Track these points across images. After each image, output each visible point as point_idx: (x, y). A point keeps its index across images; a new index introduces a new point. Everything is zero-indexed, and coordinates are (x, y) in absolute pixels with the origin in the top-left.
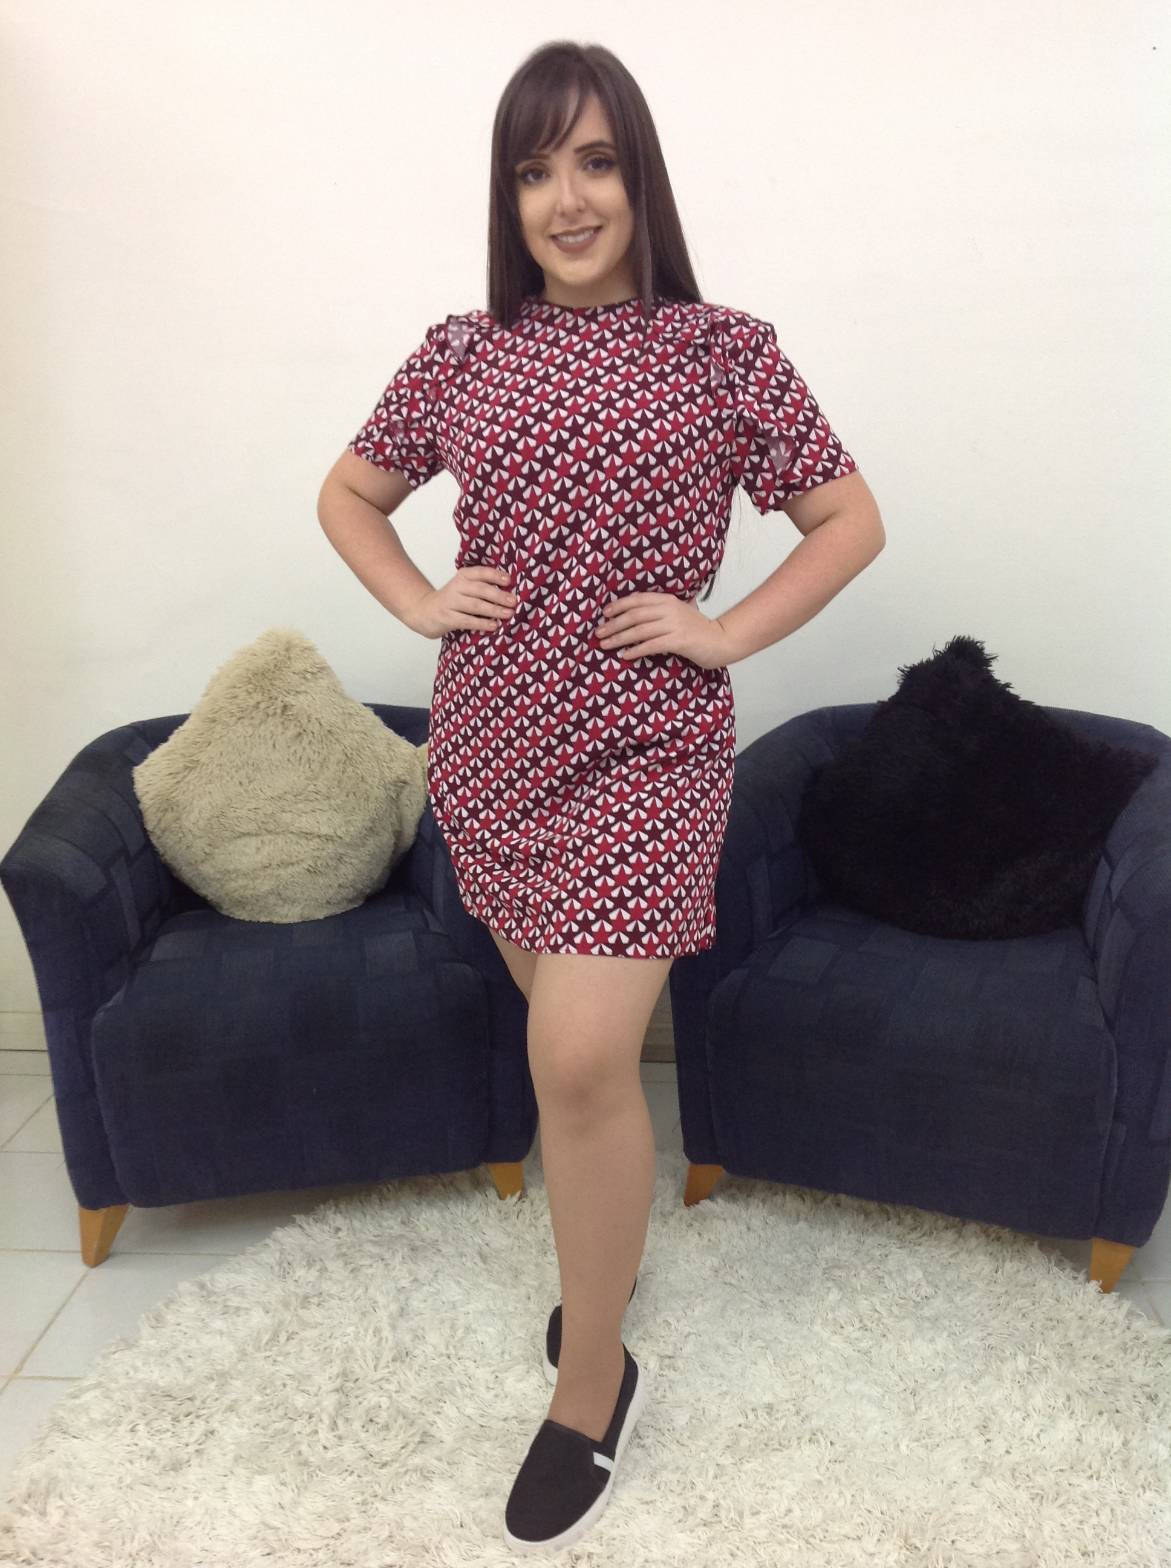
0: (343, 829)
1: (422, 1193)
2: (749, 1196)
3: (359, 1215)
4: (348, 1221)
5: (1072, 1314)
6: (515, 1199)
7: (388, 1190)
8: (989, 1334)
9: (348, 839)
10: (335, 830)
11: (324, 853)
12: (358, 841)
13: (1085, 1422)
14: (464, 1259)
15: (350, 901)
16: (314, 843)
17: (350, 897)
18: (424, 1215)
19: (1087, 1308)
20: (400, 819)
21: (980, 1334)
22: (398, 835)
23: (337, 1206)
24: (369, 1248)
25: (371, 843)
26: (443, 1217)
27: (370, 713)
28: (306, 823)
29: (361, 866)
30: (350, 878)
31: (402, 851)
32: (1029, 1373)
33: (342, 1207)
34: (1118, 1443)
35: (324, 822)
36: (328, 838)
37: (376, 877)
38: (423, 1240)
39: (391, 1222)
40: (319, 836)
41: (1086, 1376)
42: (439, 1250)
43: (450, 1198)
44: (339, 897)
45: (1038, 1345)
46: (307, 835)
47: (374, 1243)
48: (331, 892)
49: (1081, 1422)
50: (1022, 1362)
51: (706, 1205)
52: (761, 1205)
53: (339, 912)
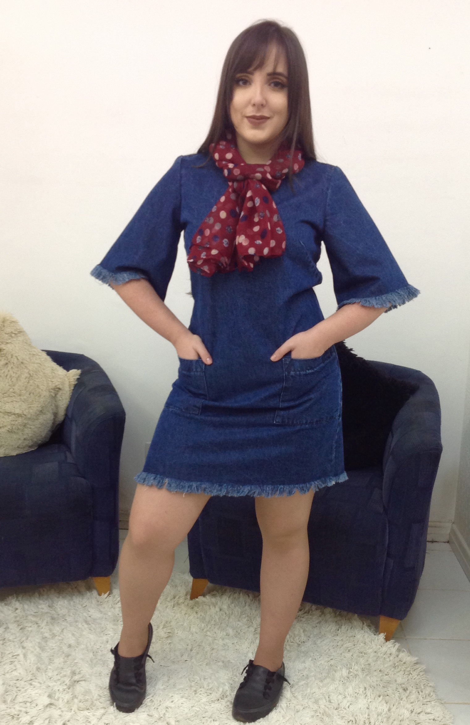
0: (27, 411)
1: (60, 592)
2: (222, 595)
3: (28, 602)
4: (21, 605)
5: (372, 650)
6: (106, 595)
7: (44, 591)
8: (331, 659)
9: (29, 416)
10: (23, 411)
11: (17, 423)
12: (35, 417)
13: (371, 700)
14: (77, 624)
15: (30, 447)
16: (12, 418)
17: (30, 444)
18: (60, 603)
19: (378, 647)
20: (57, 407)
21: (327, 659)
22: (55, 415)
23: (17, 598)
24: (30, 618)
25: (42, 418)
26: (70, 604)
27: (44, 355)
28: (8, 407)
29: (36, 430)
30: (30, 435)
31: (58, 423)
32: (348, 678)
33: (20, 598)
34: (386, 710)
35: (17, 407)
36: (19, 415)
37: (43, 435)
38: (58, 615)
39: (43, 606)
40: (14, 414)
41: (375, 679)
42: (66, 620)
43: (74, 595)
44: (24, 444)
45: (353, 664)
46: (9, 413)
47: (34, 616)
48: (20, 442)
49: (369, 700)
50: (345, 672)
51: (201, 599)
52: (227, 599)
53: (24, 452)
